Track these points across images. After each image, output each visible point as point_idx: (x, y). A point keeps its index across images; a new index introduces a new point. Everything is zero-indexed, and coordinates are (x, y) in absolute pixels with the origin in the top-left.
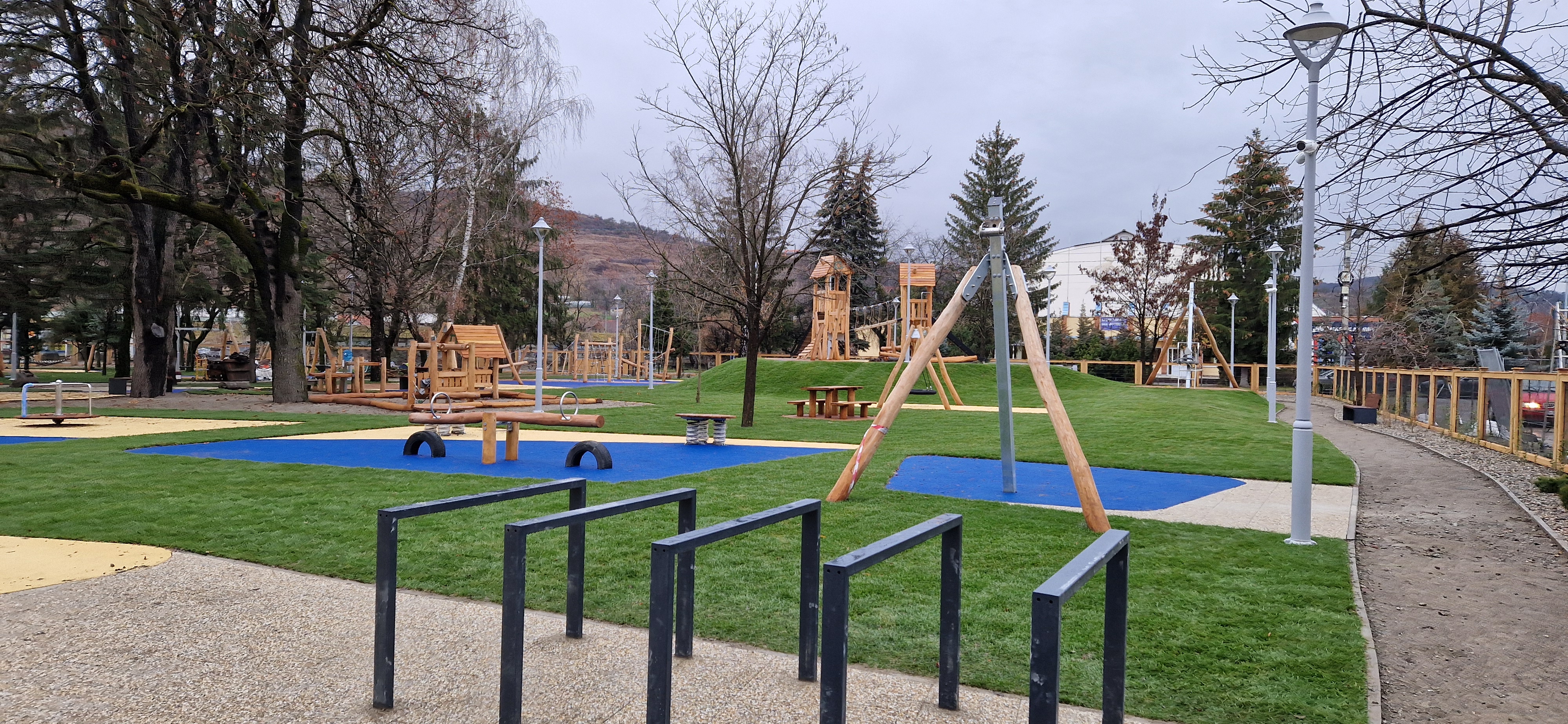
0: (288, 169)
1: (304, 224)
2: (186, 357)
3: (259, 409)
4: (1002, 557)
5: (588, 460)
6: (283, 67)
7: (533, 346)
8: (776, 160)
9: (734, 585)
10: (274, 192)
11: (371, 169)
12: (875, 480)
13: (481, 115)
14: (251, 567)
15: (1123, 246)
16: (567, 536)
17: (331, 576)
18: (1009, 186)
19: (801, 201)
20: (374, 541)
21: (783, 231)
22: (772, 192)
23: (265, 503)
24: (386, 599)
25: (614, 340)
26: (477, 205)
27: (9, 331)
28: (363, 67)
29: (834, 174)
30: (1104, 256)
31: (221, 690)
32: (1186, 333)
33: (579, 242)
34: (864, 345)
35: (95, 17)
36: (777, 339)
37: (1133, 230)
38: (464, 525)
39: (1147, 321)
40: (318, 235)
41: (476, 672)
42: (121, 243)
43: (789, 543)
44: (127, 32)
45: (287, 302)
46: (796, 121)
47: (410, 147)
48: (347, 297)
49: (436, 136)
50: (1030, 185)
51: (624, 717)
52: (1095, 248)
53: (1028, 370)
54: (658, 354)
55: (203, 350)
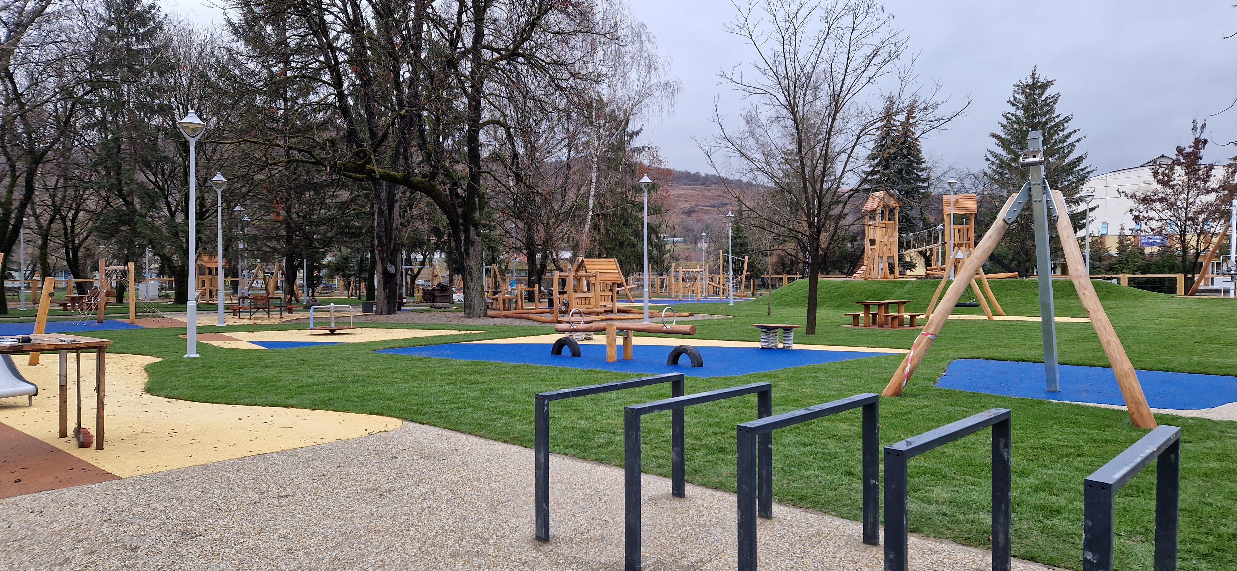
0: (470, 150)
1: (482, 189)
2: (409, 287)
3: (456, 322)
4: (1049, 448)
5: (684, 359)
6: (465, 77)
7: (641, 273)
8: (832, 115)
9: (804, 462)
10: (462, 168)
11: (525, 147)
12: (924, 379)
13: (600, 100)
14: (452, 434)
15: (1163, 169)
16: (671, 418)
17: (505, 442)
18: (1046, 123)
19: (853, 147)
20: (533, 418)
21: (838, 173)
22: (828, 142)
23: (461, 388)
24: (542, 460)
25: (701, 267)
26: (599, 168)
27: (302, 271)
28: (518, 72)
29: (883, 123)
30: (1142, 179)
31: (435, 520)
32: (1229, 247)
33: (674, 192)
34: (911, 266)
35: (346, 53)
36: (834, 263)
37: (1173, 154)
38: (595, 408)
39: (1188, 237)
40: (492, 197)
41: (608, 519)
42: (367, 209)
43: (850, 430)
44: (367, 61)
45: (472, 246)
46: (849, 81)
47: (552, 128)
48: (511, 241)
49: (569, 119)
50: (1066, 120)
51: (720, 561)
52: (1134, 173)
53: (1070, 284)
54: (736, 278)
55: (419, 281)
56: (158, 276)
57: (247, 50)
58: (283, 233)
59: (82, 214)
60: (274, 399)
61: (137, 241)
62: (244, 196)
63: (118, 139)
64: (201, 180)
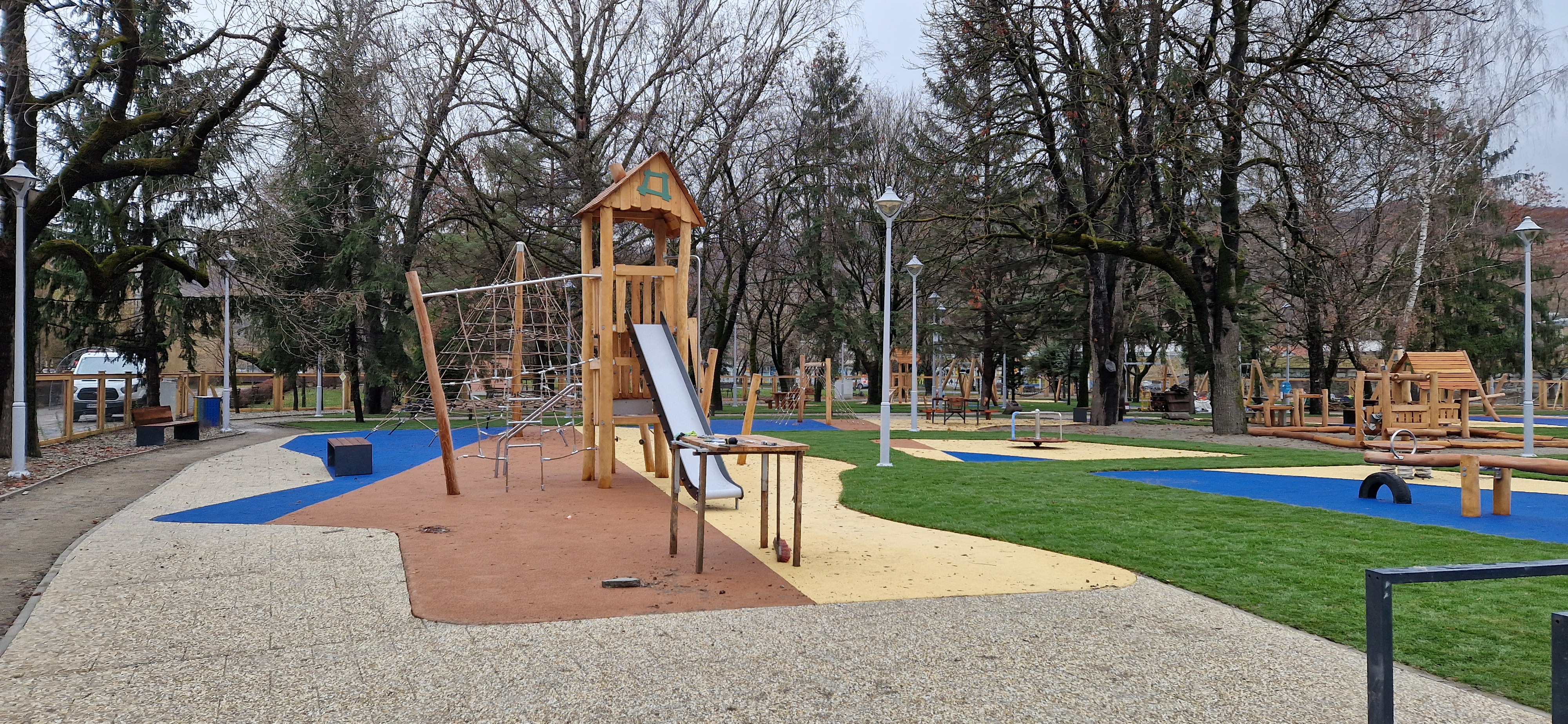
0: (1224, 203)
1: (1240, 256)
2: (1132, 390)
3: (1201, 439)
6: (1220, 103)
10: (1211, 229)
11: (1308, 190)
13: (1437, 111)
14: (1211, 603)
24: (1380, 677)
26: (1433, 214)
27: (1001, 369)
28: (1299, 87)
40: (1254, 266)
42: (1080, 290)
44: (1084, 104)
45: (1225, 335)
47: (1352, 161)
48: (1281, 327)
55: (1145, 383)
56: (852, 373)
57: (948, 112)
58: (981, 323)
59: (786, 308)
60: (973, 525)
61: (835, 335)
62: (940, 281)
63: (819, 226)
64: (897, 265)
